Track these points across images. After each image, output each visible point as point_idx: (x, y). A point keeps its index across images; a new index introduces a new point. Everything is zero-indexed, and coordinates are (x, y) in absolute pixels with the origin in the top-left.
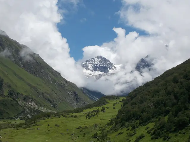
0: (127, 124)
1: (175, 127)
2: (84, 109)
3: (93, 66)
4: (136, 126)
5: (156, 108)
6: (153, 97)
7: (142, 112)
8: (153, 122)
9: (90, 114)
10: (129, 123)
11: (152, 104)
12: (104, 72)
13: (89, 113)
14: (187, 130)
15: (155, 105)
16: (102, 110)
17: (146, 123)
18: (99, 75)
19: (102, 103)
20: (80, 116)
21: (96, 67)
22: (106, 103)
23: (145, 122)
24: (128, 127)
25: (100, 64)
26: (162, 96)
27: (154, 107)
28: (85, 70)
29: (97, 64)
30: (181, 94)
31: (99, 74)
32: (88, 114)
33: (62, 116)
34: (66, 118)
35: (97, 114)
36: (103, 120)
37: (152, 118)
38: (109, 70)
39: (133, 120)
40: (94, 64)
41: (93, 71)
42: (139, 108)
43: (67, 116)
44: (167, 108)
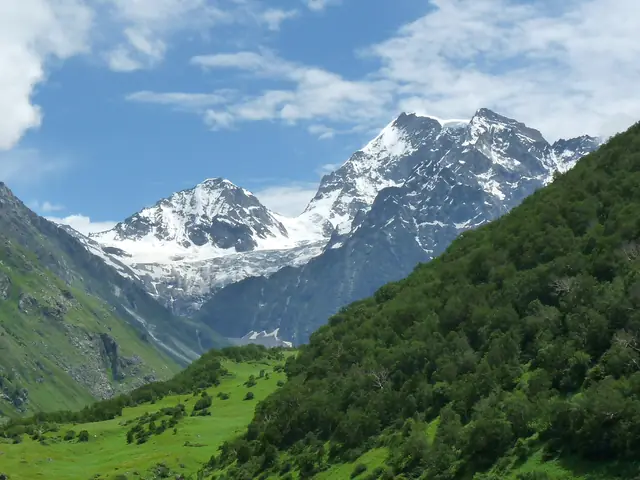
0: (283, 457)
1: (462, 461)
2: (128, 404)
3: (187, 224)
4: (316, 465)
5: (396, 388)
6: (389, 342)
7: (344, 408)
8: (382, 444)
9: (146, 427)
10: (292, 453)
11: (384, 372)
12: (238, 250)
13: (143, 420)
14: (502, 468)
15: (393, 376)
16: (196, 409)
17: (357, 451)
18: (216, 261)
19: (204, 378)
20: (104, 434)
21: (200, 226)
22: (220, 378)
23: (354, 446)
24: (287, 469)
25: (217, 216)
26: (425, 340)
27: (390, 384)
28: (156, 240)
29: (204, 216)
30: (493, 328)
31: (216, 256)
32: (135, 424)
33: (26, 437)
34: (44, 444)
35: (172, 423)
36: (197, 446)
37: (382, 429)
38: (255, 237)
39: (308, 443)
40: (193, 217)
41: (187, 245)
42: (333, 390)
43: (48, 435)
44: (438, 385)
